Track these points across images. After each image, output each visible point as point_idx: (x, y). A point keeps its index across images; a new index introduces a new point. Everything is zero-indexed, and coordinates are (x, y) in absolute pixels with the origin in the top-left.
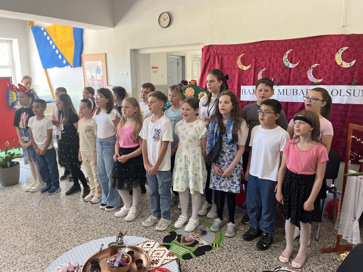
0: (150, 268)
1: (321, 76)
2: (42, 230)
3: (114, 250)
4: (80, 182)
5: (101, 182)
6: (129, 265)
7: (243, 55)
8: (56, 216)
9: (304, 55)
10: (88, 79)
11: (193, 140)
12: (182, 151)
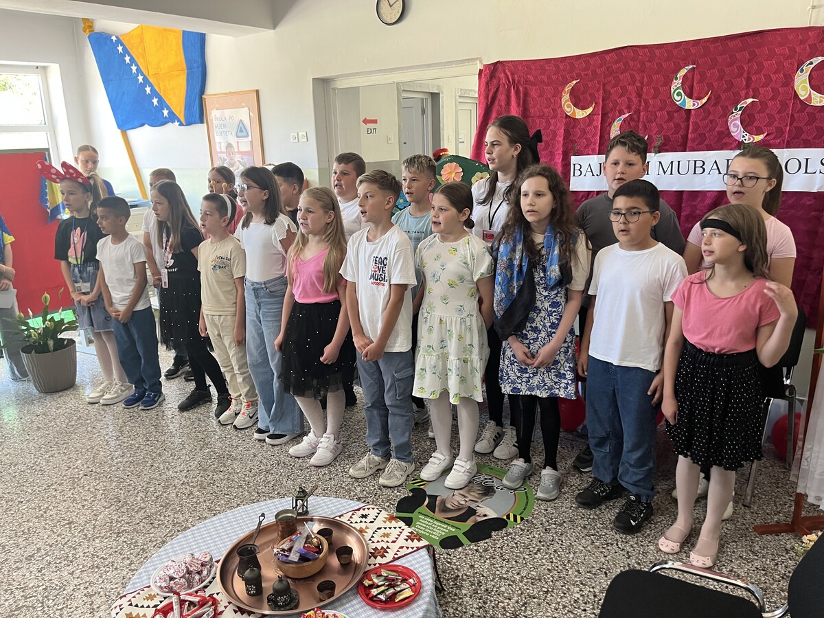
0: (370, 565)
1: (761, 128)
2: (129, 485)
3: (288, 525)
4: (209, 381)
5: (256, 380)
6: (321, 559)
7: (575, 82)
8: (160, 455)
9: (721, 78)
10: (218, 150)
11: (458, 282)
12: (434, 307)
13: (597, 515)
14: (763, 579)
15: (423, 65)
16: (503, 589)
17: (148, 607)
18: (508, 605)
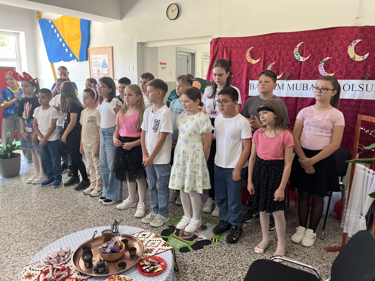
0: (144, 256)
1: (333, 70)
2: (38, 219)
3: (107, 237)
4: (79, 173)
5: (102, 174)
6: (121, 252)
7: (252, 48)
8: (54, 207)
9: (316, 48)
10: (94, 73)
11: (193, 134)
12: (181, 145)
13: (253, 240)
14: (326, 271)
15: (186, 38)
16: (206, 271)
17: (38, 270)
18: (208, 278)
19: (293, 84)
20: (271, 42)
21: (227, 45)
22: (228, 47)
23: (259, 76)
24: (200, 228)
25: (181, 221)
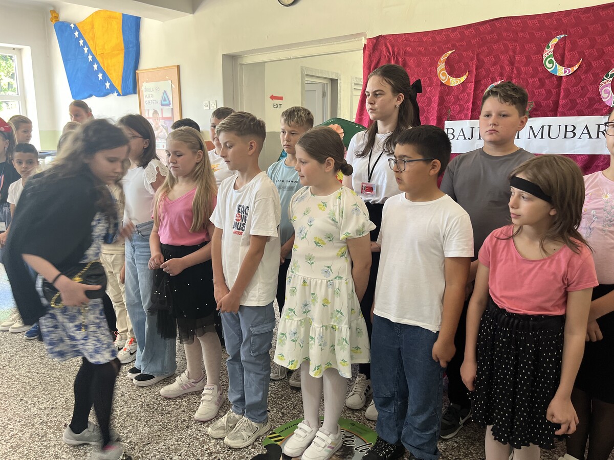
7: (450, 52)
11: (325, 241)
12: (299, 267)
19: (543, 127)
20: (493, 38)
21: (396, 50)
22: (398, 53)
23: (483, 102)
24: (338, 454)
25: (295, 435)
